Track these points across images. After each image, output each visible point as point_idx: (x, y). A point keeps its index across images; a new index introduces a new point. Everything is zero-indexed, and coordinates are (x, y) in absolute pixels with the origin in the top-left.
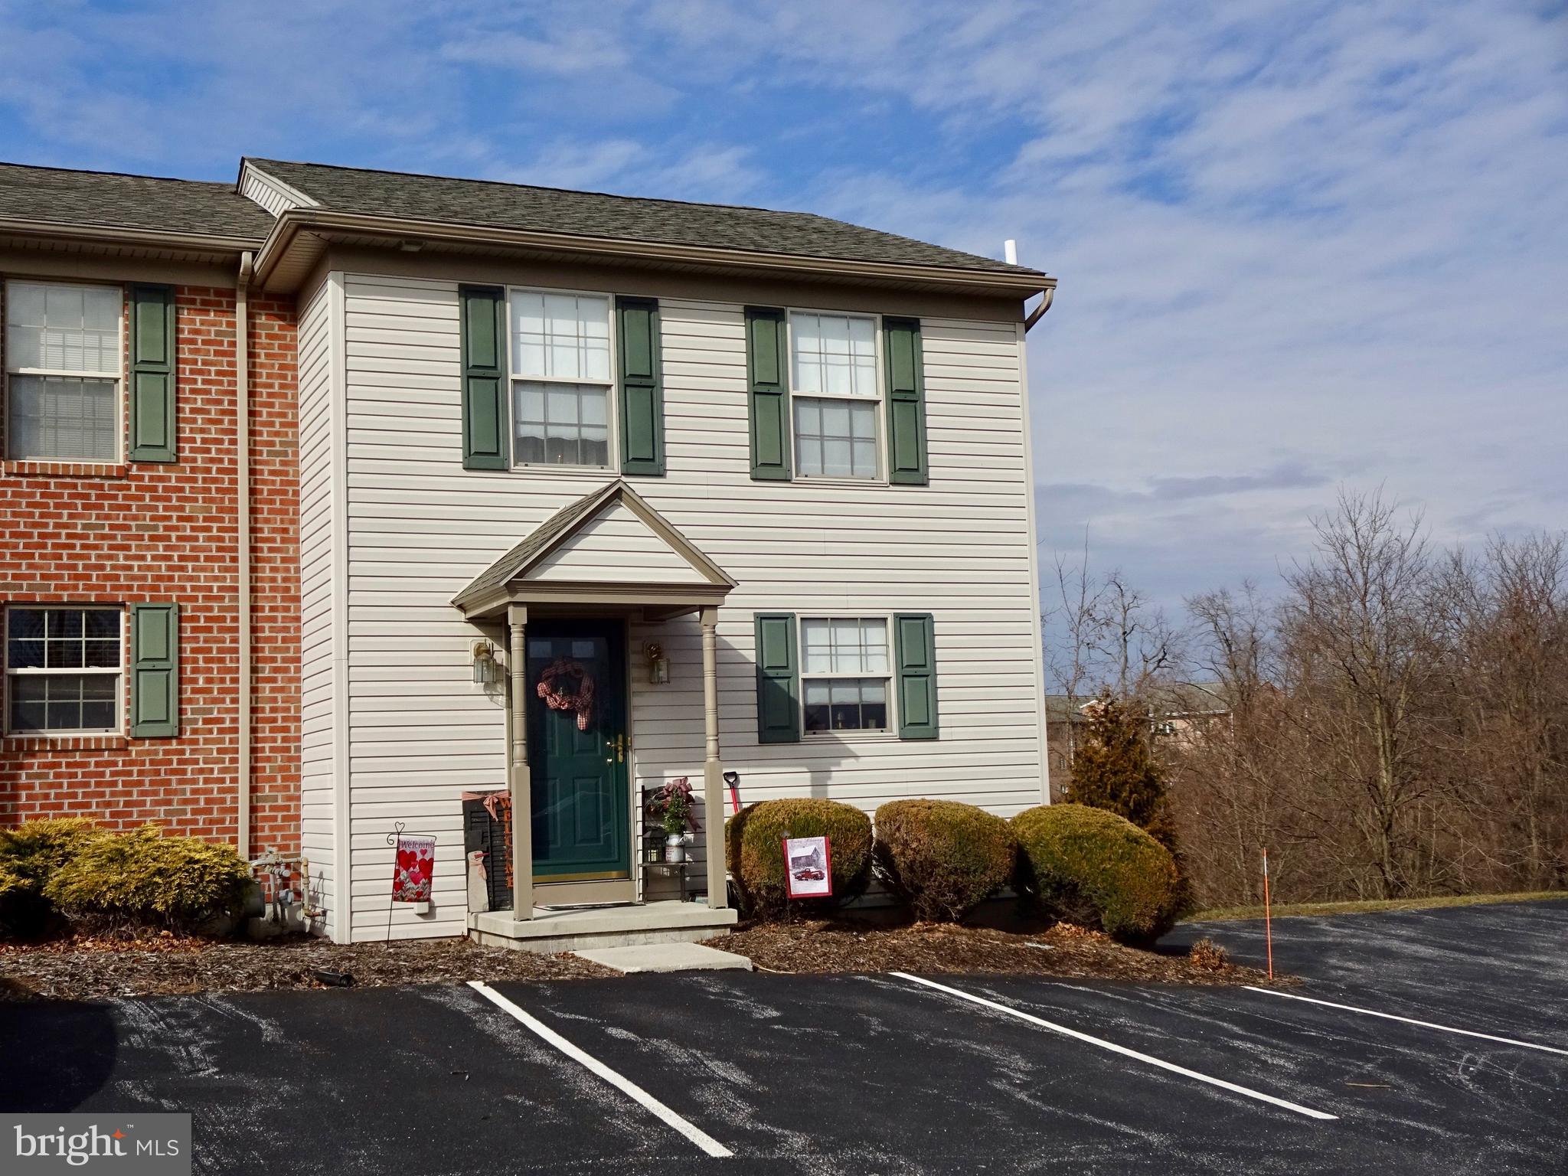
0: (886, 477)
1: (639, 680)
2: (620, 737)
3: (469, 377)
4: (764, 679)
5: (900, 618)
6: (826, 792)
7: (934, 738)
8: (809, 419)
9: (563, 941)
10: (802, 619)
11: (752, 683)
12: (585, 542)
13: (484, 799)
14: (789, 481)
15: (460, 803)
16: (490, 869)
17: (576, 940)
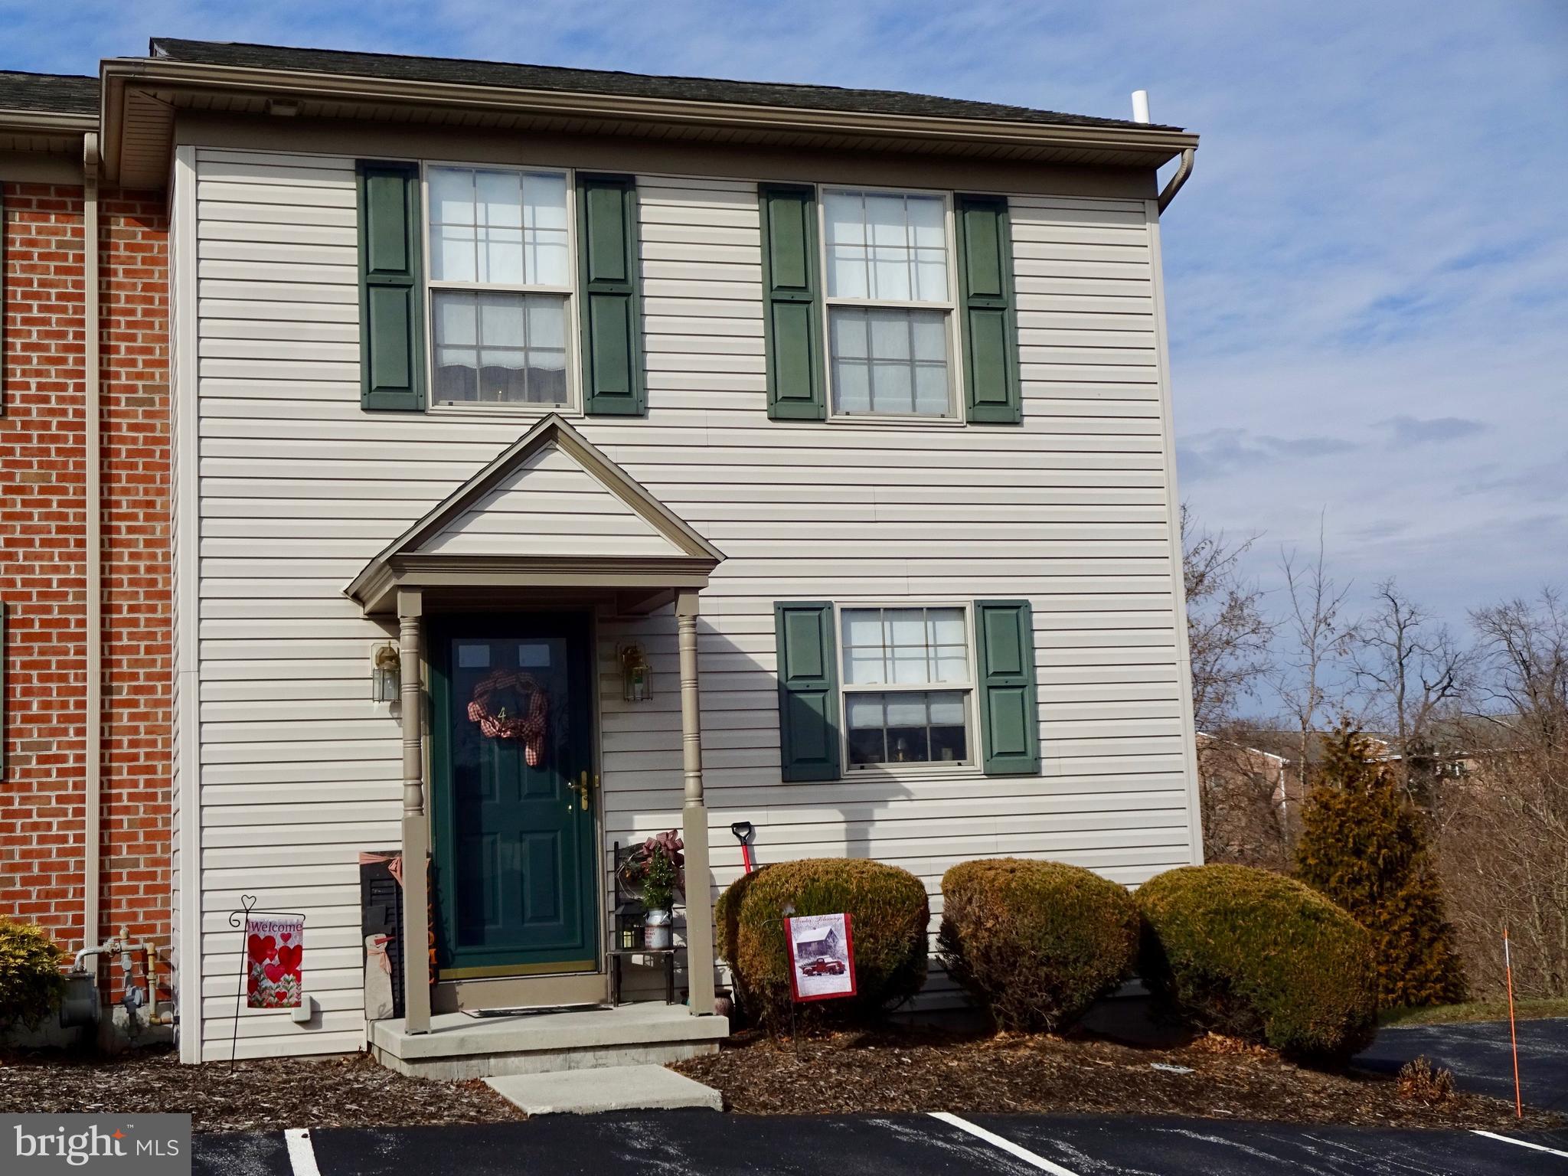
0: (961, 413)
1: (610, 697)
2: (584, 775)
3: (369, 285)
4: (785, 694)
5: (983, 607)
6: (867, 850)
7: (1035, 773)
8: (850, 337)
9: (474, 1062)
10: (843, 610)
11: (772, 699)
12: (503, 502)
13: (389, 862)
14: (822, 420)
15: (357, 868)
16: (396, 959)
17: (492, 1061)
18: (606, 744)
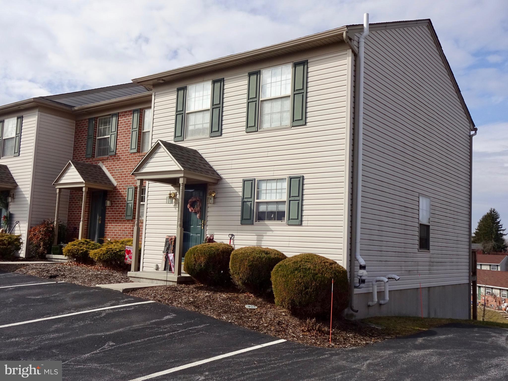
0: (290, 125)
2: (203, 221)
3: (177, 115)
4: (243, 202)
5: (291, 178)
7: (301, 225)
10: (257, 180)
11: (240, 204)
12: (153, 160)
13: (169, 238)
14: (257, 131)
18: (209, 214)
